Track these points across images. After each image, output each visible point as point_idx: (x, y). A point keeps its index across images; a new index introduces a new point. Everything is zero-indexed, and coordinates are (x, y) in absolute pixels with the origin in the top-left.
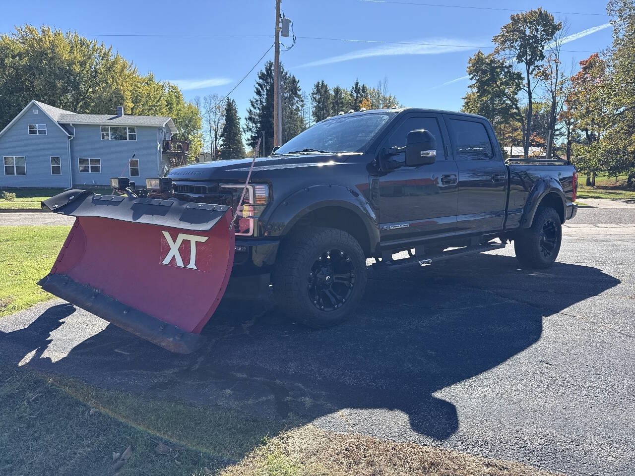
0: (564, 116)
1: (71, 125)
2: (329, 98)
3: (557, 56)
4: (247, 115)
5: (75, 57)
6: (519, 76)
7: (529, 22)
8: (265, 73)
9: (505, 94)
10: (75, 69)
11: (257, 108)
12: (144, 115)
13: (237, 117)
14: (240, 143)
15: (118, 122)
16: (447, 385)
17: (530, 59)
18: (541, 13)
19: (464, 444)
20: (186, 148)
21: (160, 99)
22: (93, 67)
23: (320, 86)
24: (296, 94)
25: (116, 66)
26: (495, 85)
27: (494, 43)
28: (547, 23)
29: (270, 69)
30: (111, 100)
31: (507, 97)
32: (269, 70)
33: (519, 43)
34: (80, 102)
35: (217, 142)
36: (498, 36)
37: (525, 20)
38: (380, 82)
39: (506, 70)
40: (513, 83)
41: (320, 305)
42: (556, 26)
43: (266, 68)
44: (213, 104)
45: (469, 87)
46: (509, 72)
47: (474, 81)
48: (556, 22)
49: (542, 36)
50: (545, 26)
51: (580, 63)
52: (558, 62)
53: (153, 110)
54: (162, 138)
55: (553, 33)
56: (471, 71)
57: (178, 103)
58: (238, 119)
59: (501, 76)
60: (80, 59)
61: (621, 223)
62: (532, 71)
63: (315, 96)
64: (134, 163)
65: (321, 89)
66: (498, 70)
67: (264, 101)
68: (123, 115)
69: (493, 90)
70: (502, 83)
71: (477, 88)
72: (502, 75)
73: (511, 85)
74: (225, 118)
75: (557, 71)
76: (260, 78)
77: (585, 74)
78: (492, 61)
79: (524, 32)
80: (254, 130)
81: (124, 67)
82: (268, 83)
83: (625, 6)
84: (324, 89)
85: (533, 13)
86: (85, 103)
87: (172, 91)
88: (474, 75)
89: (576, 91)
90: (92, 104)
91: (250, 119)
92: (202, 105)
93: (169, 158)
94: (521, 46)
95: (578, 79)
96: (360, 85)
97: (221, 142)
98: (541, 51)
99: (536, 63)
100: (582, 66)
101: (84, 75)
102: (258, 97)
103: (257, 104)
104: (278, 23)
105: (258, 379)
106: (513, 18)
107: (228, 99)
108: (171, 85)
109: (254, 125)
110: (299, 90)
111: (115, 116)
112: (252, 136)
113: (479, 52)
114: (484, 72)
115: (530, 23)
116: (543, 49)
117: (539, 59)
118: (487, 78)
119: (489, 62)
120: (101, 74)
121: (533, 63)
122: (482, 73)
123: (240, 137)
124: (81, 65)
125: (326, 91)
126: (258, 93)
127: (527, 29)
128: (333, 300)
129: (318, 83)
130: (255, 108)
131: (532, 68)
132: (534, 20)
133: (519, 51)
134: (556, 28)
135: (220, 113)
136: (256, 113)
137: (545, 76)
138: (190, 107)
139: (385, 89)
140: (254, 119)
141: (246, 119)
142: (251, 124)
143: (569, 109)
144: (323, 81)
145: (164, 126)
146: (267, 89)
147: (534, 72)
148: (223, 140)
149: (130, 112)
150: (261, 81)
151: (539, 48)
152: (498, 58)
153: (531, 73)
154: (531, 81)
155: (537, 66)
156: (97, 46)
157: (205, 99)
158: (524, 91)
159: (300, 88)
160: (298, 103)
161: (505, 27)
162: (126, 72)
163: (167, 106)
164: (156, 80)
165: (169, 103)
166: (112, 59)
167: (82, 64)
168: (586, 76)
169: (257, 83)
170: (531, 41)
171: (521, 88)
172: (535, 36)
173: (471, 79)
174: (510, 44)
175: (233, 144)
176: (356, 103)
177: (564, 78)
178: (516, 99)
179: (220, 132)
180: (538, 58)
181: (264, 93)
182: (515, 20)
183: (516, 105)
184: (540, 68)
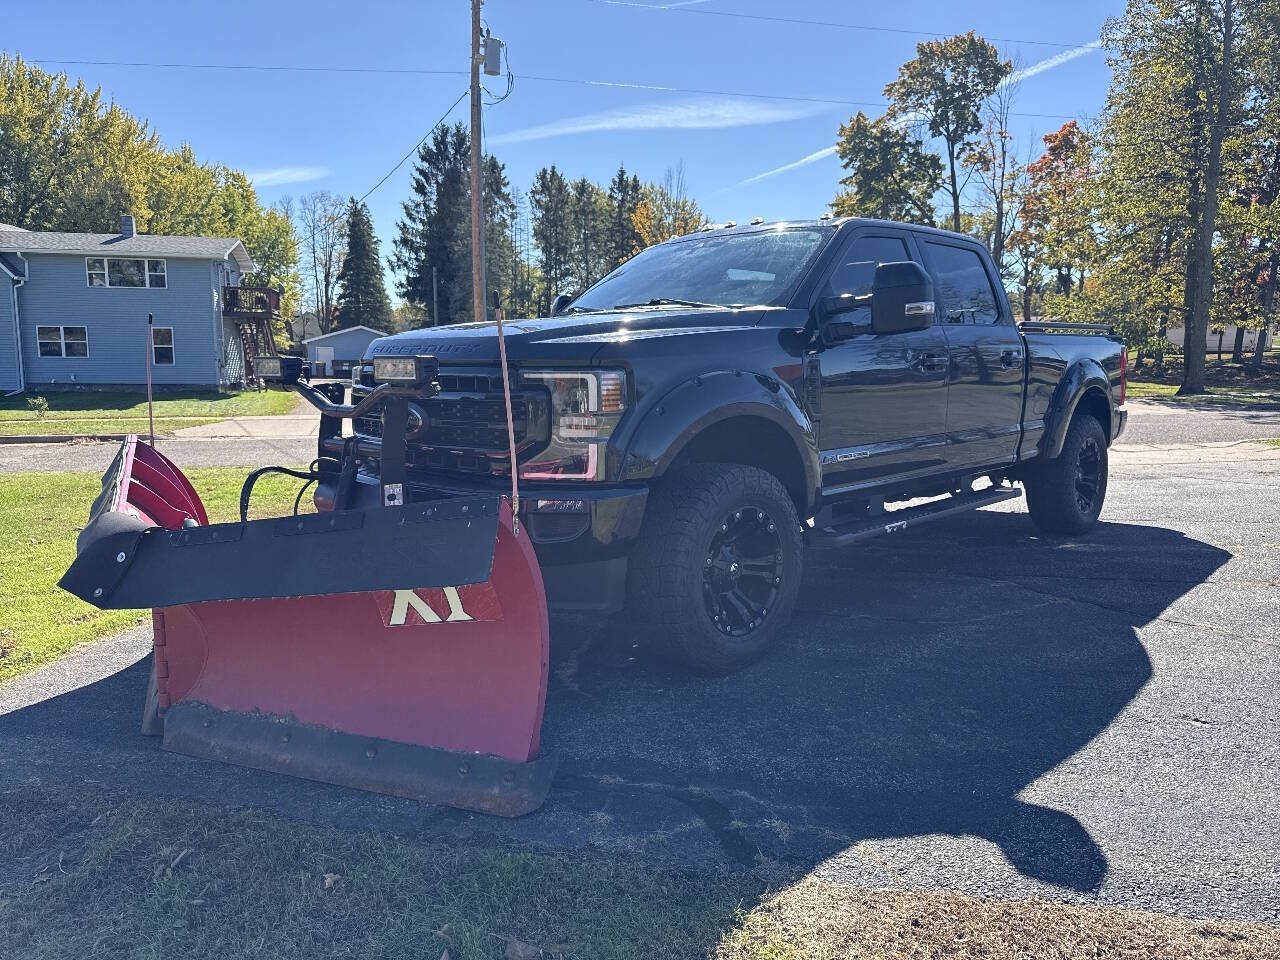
0: (1019, 239)
1: (19, 255)
2: (566, 203)
3: (1004, 124)
4: (398, 235)
5: (19, 111)
6: (935, 161)
7: (951, 58)
8: (434, 148)
9: (909, 197)
10: (18, 136)
11: (418, 221)
12: (175, 235)
13: (374, 237)
14: (381, 291)
15: (123, 248)
16: (1038, 776)
17: (956, 130)
18: (973, 40)
19: (1138, 893)
20: (273, 303)
21: (209, 200)
22: (58, 131)
23: (548, 176)
24: (498, 192)
25: (112, 130)
26: (890, 179)
27: (887, 96)
28: (984, 61)
29: (443, 141)
30: (101, 203)
31: (914, 203)
32: (441, 143)
33: (933, 98)
34: (30, 207)
35: (330, 289)
36: (894, 85)
37: (944, 55)
38: (669, 171)
39: (911, 150)
40: (924, 176)
41: (724, 624)
42: (1001, 67)
43: (435, 139)
44: (320, 212)
45: (841, 183)
46: (916, 154)
47: (850, 172)
48: (1001, 61)
49: (977, 85)
50: (981, 66)
51: (1045, 140)
52: (1005, 137)
53: (196, 223)
54: (222, 283)
55: (996, 81)
56: (844, 152)
57: (248, 209)
58: (376, 243)
59: (902, 161)
60: (30, 115)
61: (1153, 442)
62: (959, 153)
63: (537, 197)
64: (163, 336)
65: (549, 183)
66: (897, 149)
67: (432, 206)
68: (135, 235)
69: (886, 188)
70: (903, 176)
71: (856, 183)
72: (903, 159)
73: (920, 180)
74: (346, 240)
75: (1004, 153)
76: (423, 159)
77: (1053, 161)
78: (885, 133)
79: (941, 78)
80: (414, 265)
81: (127, 134)
82: (440, 170)
83: (1133, 32)
84: (556, 182)
85: (959, 40)
86: (41, 209)
87: (233, 185)
88: (851, 160)
89: (1039, 192)
90: (59, 210)
91: (405, 242)
92: (297, 213)
93: (238, 325)
94: (938, 104)
95: (1041, 170)
96: (629, 177)
97: (338, 290)
98: (974, 115)
99: (967, 138)
100: (1049, 145)
101: (40, 148)
102: (419, 198)
103: (418, 212)
104: (476, 46)
105: (652, 785)
106: (921, 50)
107: (352, 201)
108: (230, 171)
109: (413, 256)
110: (505, 185)
111: (117, 236)
112: (408, 278)
113: (860, 114)
114: (869, 154)
115: (954, 59)
116: (978, 110)
117: (972, 130)
118: (875, 165)
119: (878, 135)
120: (77, 145)
121: (961, 138)
122: (867, 157)
123: (381, 279)
124: (31, 126)
125: (561, 188)
126: (420, 189)
127: (948, 71)
128: (744, 611)
129: (545, 171)
130: (414, 221)
131: (958, 147)
132: (961, 55)
133: (934, 113)
134: (1001, 71)
135: (336, 231)
136: (417, 230)
137: (985, 162)
138: (272, 217)
139: (680, 185)
140: (413, 242)
141: (395, 242)
142: (406, 254)
143: (1026, 228)
144: (553, 168)
145: (226, 258)
146: (437, 182)
147: (963, 156)
148: (343, 286)
149: (145, 228)
150: (426, 165)
151: (971, 108)
152: (894, 126)
153: (958, 158)
154: (957, 173)
155: (968, 144)
156: (68, 87)
157: (303, 202)
158: (944, 190)
159: (506, 181)
160: (503, 211)
161: (907, 67)
162: (134, 143)
163: (225, 215)
164: (199, 161)
165: (228, 210)
166: (101, 114)
167: (36, 124)
168: (1055, 164)
169: (418, 169)
170: (956, 95)
171: (939, 186)
172: (963, 86)
173: (845, 167)
174: (917, 100)
175: (367, 293)
176: (620, 214)
177: (1016, 167)
178: (929, 206)
179: (336, 270)
180: (969, 128)
181: (432, 189)
182: (926, 53)
183: (930, 218)
184: (974, 146)
